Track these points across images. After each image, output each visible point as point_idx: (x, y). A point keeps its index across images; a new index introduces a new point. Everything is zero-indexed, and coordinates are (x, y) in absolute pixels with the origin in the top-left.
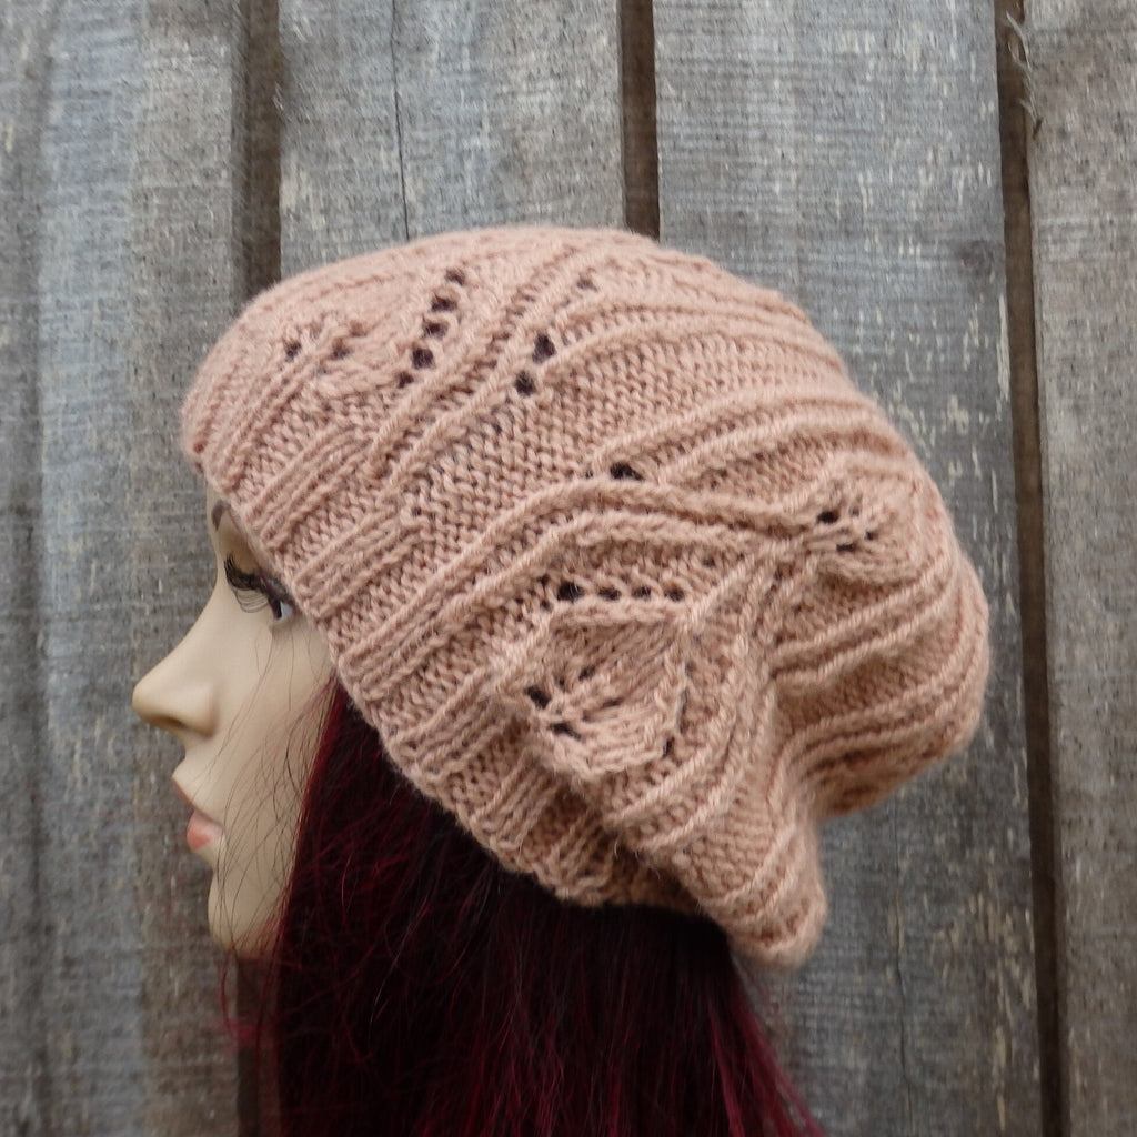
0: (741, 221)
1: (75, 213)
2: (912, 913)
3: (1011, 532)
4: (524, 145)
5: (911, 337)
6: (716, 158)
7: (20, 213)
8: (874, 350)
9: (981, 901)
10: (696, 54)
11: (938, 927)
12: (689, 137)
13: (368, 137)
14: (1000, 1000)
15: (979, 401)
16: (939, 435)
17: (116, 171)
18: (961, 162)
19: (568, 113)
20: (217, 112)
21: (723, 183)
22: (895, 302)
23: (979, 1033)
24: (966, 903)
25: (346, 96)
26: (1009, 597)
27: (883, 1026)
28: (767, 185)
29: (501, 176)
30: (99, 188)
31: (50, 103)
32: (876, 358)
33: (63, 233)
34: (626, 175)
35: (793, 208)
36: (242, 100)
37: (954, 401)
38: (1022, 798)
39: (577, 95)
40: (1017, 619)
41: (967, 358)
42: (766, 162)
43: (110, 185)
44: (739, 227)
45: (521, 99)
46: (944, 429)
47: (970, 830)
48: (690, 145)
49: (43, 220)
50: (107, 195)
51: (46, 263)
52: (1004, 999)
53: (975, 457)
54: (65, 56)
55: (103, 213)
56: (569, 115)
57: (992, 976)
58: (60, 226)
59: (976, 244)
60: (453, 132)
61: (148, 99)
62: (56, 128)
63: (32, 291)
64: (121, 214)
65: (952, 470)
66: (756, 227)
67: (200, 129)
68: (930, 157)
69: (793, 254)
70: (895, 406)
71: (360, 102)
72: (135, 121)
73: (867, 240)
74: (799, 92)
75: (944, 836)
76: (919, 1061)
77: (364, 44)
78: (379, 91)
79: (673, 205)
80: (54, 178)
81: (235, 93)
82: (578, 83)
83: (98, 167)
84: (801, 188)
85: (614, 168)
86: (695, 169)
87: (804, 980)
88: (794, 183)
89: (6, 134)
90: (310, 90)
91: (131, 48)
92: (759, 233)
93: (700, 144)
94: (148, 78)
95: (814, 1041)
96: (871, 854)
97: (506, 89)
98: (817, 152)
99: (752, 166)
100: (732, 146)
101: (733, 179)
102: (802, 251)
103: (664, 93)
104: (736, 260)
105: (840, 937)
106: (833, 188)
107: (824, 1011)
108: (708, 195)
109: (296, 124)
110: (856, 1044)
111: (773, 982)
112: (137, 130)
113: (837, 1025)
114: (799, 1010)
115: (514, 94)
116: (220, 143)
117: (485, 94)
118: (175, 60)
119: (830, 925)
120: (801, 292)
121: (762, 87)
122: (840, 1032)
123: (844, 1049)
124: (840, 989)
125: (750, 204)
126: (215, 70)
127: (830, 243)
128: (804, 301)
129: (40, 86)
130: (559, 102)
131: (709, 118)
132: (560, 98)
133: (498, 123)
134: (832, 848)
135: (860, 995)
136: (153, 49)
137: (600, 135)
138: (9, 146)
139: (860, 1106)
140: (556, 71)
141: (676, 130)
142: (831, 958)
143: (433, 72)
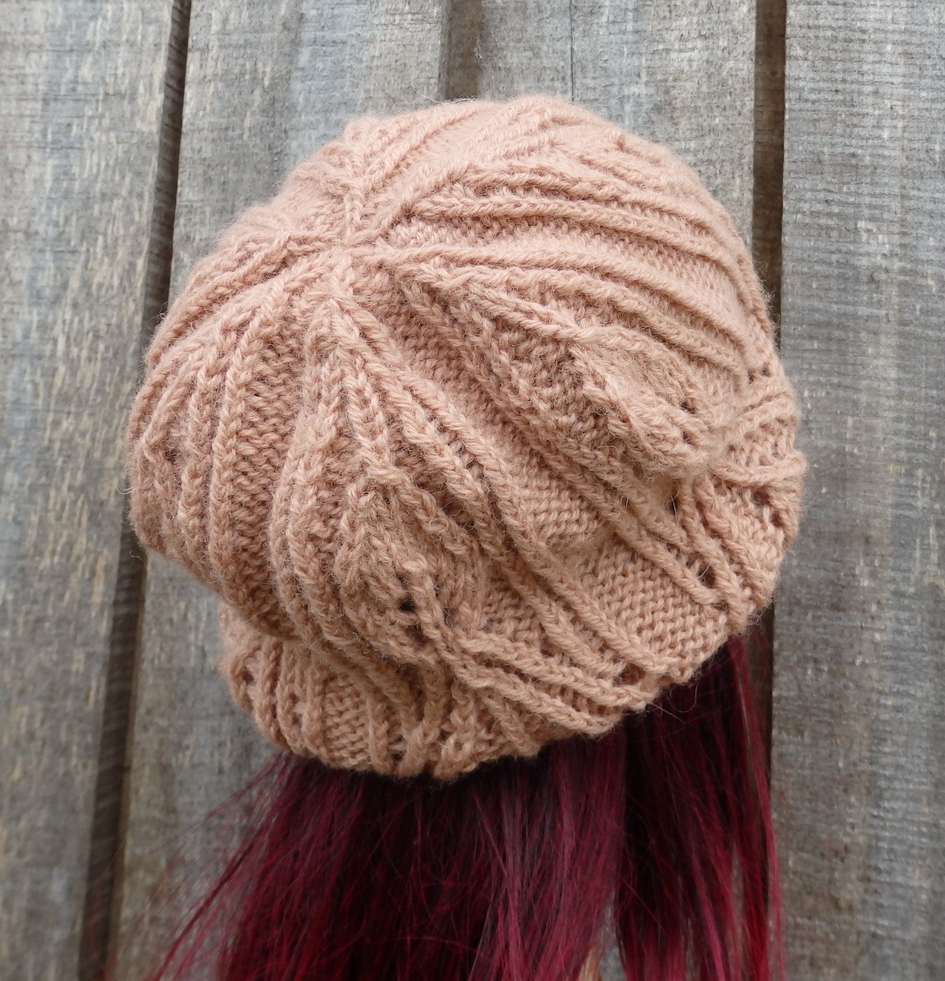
0: (854, 161)
1: (313, 137)
4: (674, 92)
6: (834, 108)
7: (271, 135)
10: (821, 22)
12: (813, 90)
13: (547, 83)
17: (346, 104)
19: (712, 69)
20: (428, 59)
21: (839, 129)
25: (531, 49)
28: (877, 132)
29: (654, 118)
30: (333, 117)
31: (300, 50)
34: (757, 122)
35: (898, 153)
36: (446, 51)
39: (720, 53)
42: (877, 112)
43: (341, 115)
44: (851, 166)
45: (673, 55)
48: (813, 97)
49: (288, 141)
54: (313, 12)
56: (712, 70)
58: (300, 146)
60: (617, 82)
61: (374, 47)
62: (303, 69)
66: (866, 167)
67: (413, 74)
69: (897, 190)
71: (543, 54)
72: (365, 64)
74: (908, 55)
77: (549, 7)
78: (558, 46)
79: (795, 146)
80: (299, 109)
81: (443, 45)
82: (721, 43)
83: (333, 101)
84: (906, 135)
85: (748, 114)
86: (815, 117)
87: (878, 806)
88: (900, 130)
89: (264, 72)
90: (503, 44)
91: (364, 8)
92: (868, 171)
93: (821, 96)
94: (376, 32)
95: (884, 860)
96: (941, 703)
97: (661, 47)
98: (921, 105)
99: (864, 115)
100: (848, 98)
101: (848, 126)
102: (904, 188)
103: (793, 53)
104: (848, 194)
105: (911, 772)
106: (934, 136)
107: (894, 834)
108: (826, 139)
109: (491, 70)
110: (921, 866)
111: (851, 806)
112: (365, 72)
113: (905, 848)
114: (872, 832)
115: (667, 51)
116: (429, 84)
117: (644, 50)
118: (397, 18)
119: (902, 760)
120: (903, 221)
121: (876, 49)
122: (908, 855)
123: (910, 869)
124: (909, 817)
125: (862, 147)
126: (428, 26)
127: (929, 182)
128: (904, 230)
129: (293, 36)
130: (705, 58)
131: (829, 75)
132: (705, 55)
133: (653, 74)
134: (909, 695)
135: (926, 824)
136: (381, 8)
137: (737, 86)
138: (267, 83)
139: (922, 920)
140: (703, 33)
141: (801, 84)
142: (902, 790)
143: (602, 31)
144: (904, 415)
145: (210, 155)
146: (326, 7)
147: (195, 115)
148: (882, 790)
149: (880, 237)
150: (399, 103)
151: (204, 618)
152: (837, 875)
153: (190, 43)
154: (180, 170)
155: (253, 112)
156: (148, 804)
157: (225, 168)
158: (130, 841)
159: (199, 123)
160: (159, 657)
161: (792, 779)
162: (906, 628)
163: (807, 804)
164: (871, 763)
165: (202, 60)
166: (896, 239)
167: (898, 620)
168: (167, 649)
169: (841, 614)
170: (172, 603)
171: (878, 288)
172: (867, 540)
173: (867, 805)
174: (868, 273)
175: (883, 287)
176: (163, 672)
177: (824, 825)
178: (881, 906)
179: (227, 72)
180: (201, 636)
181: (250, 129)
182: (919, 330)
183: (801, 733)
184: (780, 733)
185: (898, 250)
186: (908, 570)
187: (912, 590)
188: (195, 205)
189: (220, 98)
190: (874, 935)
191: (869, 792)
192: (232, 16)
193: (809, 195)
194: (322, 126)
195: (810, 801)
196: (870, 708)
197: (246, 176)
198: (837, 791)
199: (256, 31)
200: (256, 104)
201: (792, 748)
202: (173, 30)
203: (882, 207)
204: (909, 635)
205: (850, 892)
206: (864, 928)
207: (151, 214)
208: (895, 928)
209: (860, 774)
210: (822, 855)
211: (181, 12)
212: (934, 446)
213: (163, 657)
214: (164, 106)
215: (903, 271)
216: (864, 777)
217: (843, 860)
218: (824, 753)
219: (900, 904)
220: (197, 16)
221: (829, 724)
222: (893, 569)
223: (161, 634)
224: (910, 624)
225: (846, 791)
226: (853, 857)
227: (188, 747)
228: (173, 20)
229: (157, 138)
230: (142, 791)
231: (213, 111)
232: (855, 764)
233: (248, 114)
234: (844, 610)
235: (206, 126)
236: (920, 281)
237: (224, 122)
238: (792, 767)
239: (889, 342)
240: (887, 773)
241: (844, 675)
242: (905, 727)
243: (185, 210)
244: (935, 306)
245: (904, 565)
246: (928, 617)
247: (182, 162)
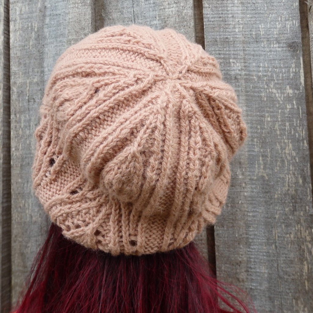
0: (227, 40)
1: (53, 47)
2: (279, 230)
3: (305, 123)
4: (167, 22)
5: (275, 70)
6: (219, 23)
7: (39, 47)
8: (265, 74)
9: (299, 226)
11: (287, 233)
12: (212, 18)
13: (126, 22)
14: (305, 253)
15: (296, 87)
16: (284, 97)
17: (62, 35)
18: (288, 20)
20: (87, 18)
21: (222, 30)
22: (271, 60)
23: (299, 263)
24: (295, 227)
25: (120, 12)
26: (305, 142)
27: (272, 260)
28: (234, 30)
30: (58, 40)
31: (46, 18)
32: (266, 76)
33: (50, 52)
34: (196, 30)
35: (241, 36)
36: (94, 15)
37: (288, 87)
38: (310, 198)
39: (181, 8)
40: (308, 147)
41: (292, 75)
42: (233, 23)
43: (61, 39)
45: (166, 10)
46: (285, 95)
47: (295, 206)
48: (212, 20)
49: (45, 48)
50: (60, 41)
51: (46, 60)
52: (306, 254)
53: (294, 102)
54: (49, 5)
55: (59, 46)
56: (179, 14)
57: (303, 247)
58: (48, 50)
59: (293, 43)
60: (149, 20)
61: (70, 15)
62: (47, 24)
63: (42, 67)
64: (64, 46)
65: (288, 107)
66: (231, 41)
67: (83, 23)
68: (280, 19)
69: (242, 48)
70: (271, 89)
71: (124, 13)
72: (67, 21)
73: (262, 44)
74: (242, 3)
75: (288, 208)
76: (283, 271)
78: (129, 10)
79: (208, 37)
80: (47, 38)
81: (92, 13)
82: (182, 5)
83: (58, 34)
84: (243, 30)
85: (192, 27)
86: (214, 26)
87: (250, 248)
88: (241, 28)
89: (35, 26)
90: (111, 11)
91: (65, 2)
92: (232, 43)
93: (215, 19)
94: (70, 10)
95: (253, 265)
96: (267, 213)
97: (162, 7)
98: (248, 20)
99: (229, 24)
100: (224, 19)
101: (224, 28)
102: (244, 47)
103: (205, 6)
104: (226, 51)
105: (259, 236)
106: (253, 29)
107: (255, 256)
108: (218, 33)
109: (108, 20)
110: (264, 266)
111: (241, 248)
112: (67, 24)
113: (259, 260)
114: (248, 256)
115: (164, 9)
116: (88, 26)
117: (157, 9)
118: (76, 5)
119: (256, 233)
120: (244, 59)
121: (232, 2)
122: (260, 262)
123: (261, 267)
124: (260, 251)
125: (229, 35)
126: (87, 7)
127: (252, 45)
128: (245, 61)
129: (43, 14)
130: (177, 10)
131: (217, 12)
132: (177, 9)
133: (160, 17)
134: (256, 212)
135: (265, 252)
136: (71, 2)
137: (188, 18)
138: (36, 30)
139: (266, 283)
140: (176, 2)
141: (208, 16)
142: (257, 242)
143: (143, 4)
144: (249, 122)
145: (19, 55)
146: (53, 3)
147: (14, 42)
148: (251, 243)
149: (237, 64)
150: (79, 33)
151: (31, 205)
152: (238, 271)
153: (10, 19)
154: (11, 61)
155: (32, 40)
156: (18, 266)
157: (25, 59)
158: (13, 278)
159: (15, 45)
160: (18, 218)
161: (222, 241)
162: (255, 190)
163: (227, 249)
164: (246, 234)
165: (14, 24)
166: (243, 64)
167: (252, 188)
168: (20, 216)
169: (233, 188)
170: (20, 201)
171: (238, 81)
172: (240, 163)
173: (246, 248)
174: (235, 76)
175: (240, 81)
176: (19, 224)
177: (233, 255)
178: (253, 279)
179: (23, 27)
180: (30, 211)
181: (32, 46)
182: (252, 94)
183: (223, 227)
184: (217, 227)
185: (243, 68)
186: (254, 172)
187: (255, 178)
188: (16, 72)
189: (21, 36)
190: (251, 289)
191: (246, 243)
192: (23, 8)
193: (213, 52)
194: (55, 43)
195: (228, 248)
196: (245, 217)
197: (32, 61)
198: (236, 244)
199: (31, 13)
200: (33, 37)
201: (221, 232)
202: (5, 15)
203: (237, 54)
204: (256, 193)
205: (243, 276)
206: (248, 287)
207: (3, 75)
208: (257, 286)
209: (243, 238)
210: (233, 265)
211: (7, 8)
212: (259, 131)
213: (19, 218)
214: (4, 40)
215: (246, 75)
216: (244, 239)
217: (239, 266)
218: (231, 232)
219: (259, 278)
220: (11, 10)
221: (232, 223)
222: (249, 172)
223: (17, 211)
224: (256, 189)
225: (239, 244)
226: (243, 264)
227: (29, 247)
228: (4, 12)
229: (2, 51)
230: (16, 262)
231: (19, 41)
232: (241, 235)
233: (31, 40)
234: (234, 186)
235: (18, 46)
236: (251, 77)
237: (23, 44)
238: (221, 238)
239: (243, 98)
240: (252, 237)
241: (236, 207)
242: (256, 222)
243: (13, 74)
244: (257, 85)
245: (252, 170)
246: (261, 186)
247: (11, 58)
